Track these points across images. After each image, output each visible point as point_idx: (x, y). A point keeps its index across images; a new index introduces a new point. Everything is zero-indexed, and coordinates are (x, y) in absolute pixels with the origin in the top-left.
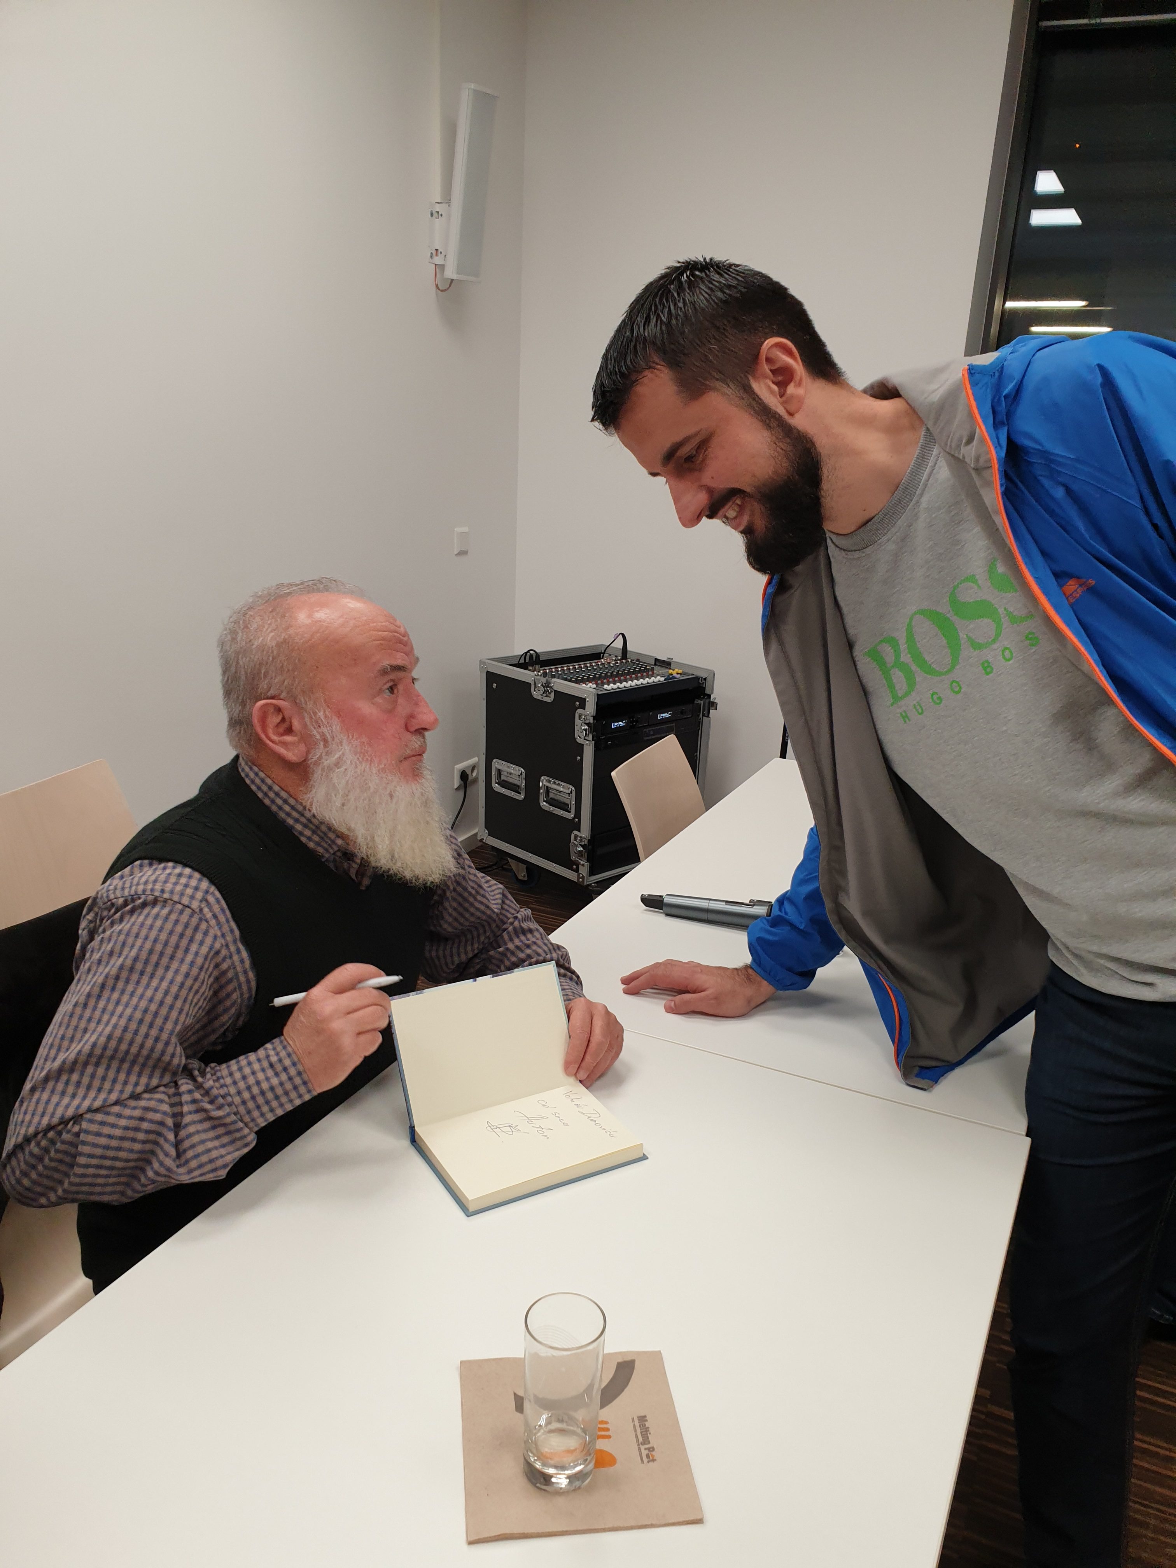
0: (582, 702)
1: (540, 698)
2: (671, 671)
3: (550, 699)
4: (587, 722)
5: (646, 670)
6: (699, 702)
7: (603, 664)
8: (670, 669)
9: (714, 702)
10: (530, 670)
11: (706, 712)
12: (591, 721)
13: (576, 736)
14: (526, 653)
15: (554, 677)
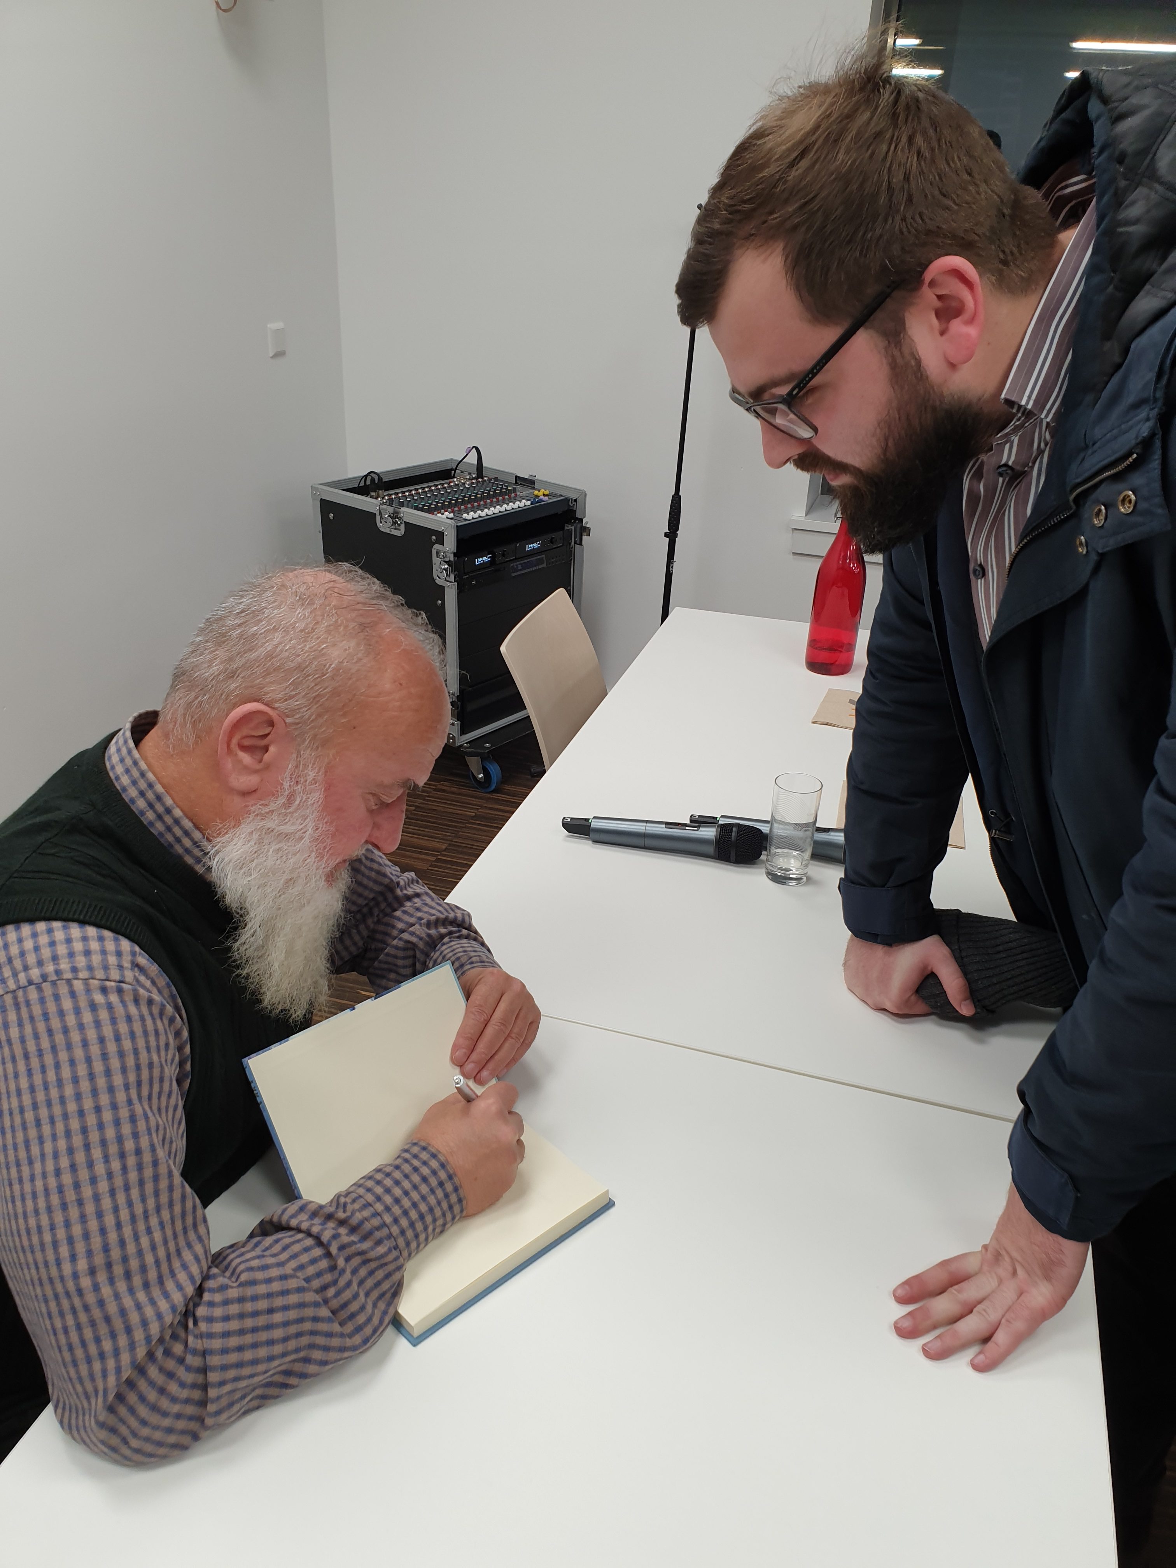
0: (440, 537)
1: (387, 531)
2: (536, 492)
3: (400, 532)
4: (447, 559)
5: (509, 492)
6: (570, 527)
7: (456, 485)
8: (534, 488)
9: (585, 528)
10: (372, 497)
11: (578, 539)
12: (452, 559)
13: (435, 576)
14: (366, 476)
15: (402, 505)
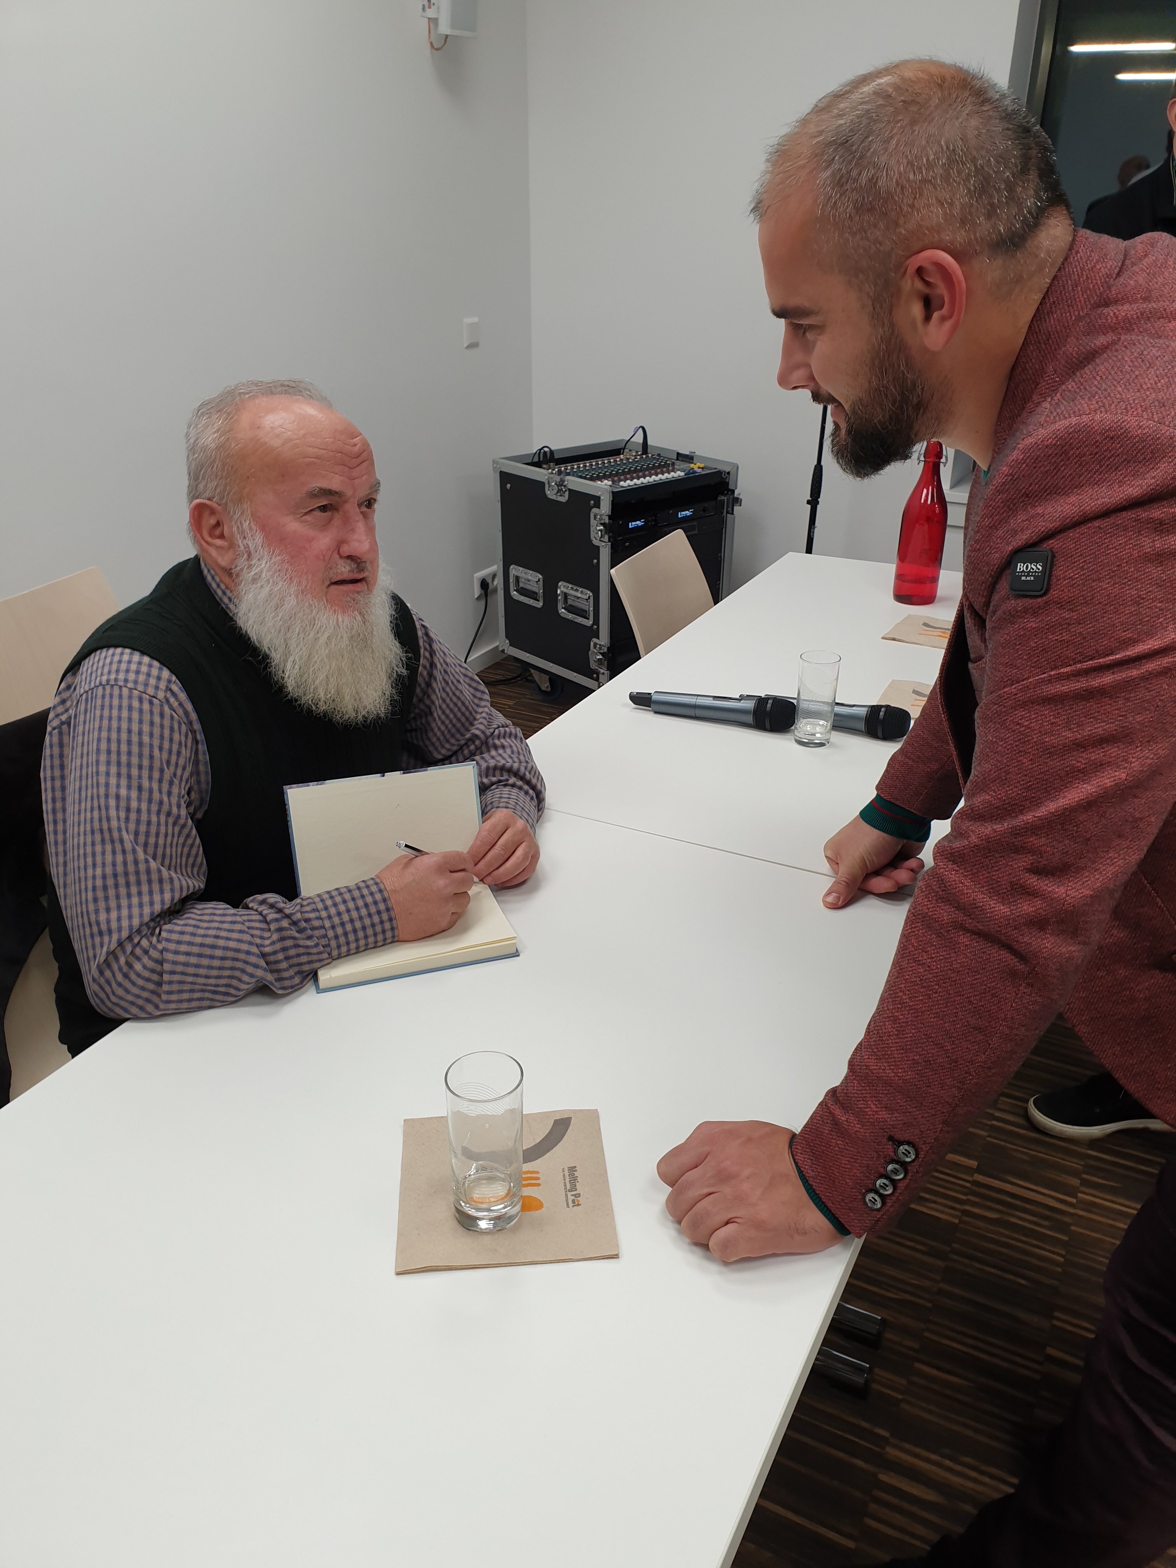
0: (597, 500)
1: (554, 497)
2: (692, 466)
3: (564, 499)
4: (603, 522)
5: (666, 465)
6: (723, 498)
7: (621, 460)
8: (692, 463)
9: (737, 499)
10: (544, 468)
11: (730, 509)
12: (607, 521)
13: (592, 538)
14: (540, 450)
15: (568, 474)
